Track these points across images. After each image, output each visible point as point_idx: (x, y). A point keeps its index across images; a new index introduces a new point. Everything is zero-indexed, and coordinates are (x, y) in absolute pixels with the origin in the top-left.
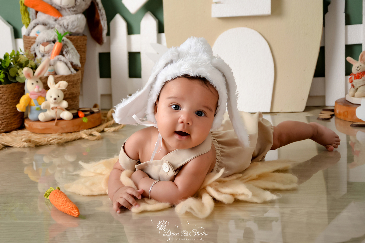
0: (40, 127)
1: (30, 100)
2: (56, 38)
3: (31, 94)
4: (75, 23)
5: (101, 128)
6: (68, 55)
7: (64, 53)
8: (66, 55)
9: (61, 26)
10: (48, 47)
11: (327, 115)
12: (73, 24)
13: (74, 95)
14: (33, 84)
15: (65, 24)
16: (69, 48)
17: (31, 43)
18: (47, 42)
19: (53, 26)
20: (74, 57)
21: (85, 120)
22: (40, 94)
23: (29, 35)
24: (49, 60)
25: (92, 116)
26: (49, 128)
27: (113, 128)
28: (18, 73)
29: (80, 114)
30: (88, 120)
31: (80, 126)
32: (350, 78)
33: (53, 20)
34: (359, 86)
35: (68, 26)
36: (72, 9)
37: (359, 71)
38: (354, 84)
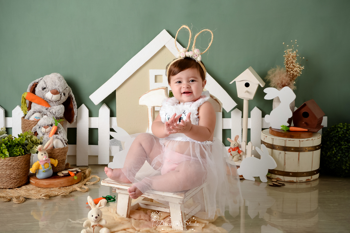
0: (46, 184)
1: (39, 165)
2: (53, 123)
3: (40, 162)
5: (84, 182)
6: (61, 134)
7: (58, 133)
8: (59, 134)
9: (51, 113)
10: (48, 129)
13: (64, 161)
14: (42, 155)
15: (54, 112)
16: (61, 130)
17: (31, 124)
18: (47, 125)
19: (45, 113)
20: (64, 135)
21: (76, 178)
22: (46, 161)
23: (28, 119)
25: (78, 174)
26: (52, 184)
27: (93, 182)
28: (31, 148)
29: (72, 174)
30: (77, 177)
31: (72, 182)
32: (228, 150)
33: (45, 109)
34: (235, 155)
35: (55, 113)
36: (57, 102)
37: (235, 147)
38: (232, 154)
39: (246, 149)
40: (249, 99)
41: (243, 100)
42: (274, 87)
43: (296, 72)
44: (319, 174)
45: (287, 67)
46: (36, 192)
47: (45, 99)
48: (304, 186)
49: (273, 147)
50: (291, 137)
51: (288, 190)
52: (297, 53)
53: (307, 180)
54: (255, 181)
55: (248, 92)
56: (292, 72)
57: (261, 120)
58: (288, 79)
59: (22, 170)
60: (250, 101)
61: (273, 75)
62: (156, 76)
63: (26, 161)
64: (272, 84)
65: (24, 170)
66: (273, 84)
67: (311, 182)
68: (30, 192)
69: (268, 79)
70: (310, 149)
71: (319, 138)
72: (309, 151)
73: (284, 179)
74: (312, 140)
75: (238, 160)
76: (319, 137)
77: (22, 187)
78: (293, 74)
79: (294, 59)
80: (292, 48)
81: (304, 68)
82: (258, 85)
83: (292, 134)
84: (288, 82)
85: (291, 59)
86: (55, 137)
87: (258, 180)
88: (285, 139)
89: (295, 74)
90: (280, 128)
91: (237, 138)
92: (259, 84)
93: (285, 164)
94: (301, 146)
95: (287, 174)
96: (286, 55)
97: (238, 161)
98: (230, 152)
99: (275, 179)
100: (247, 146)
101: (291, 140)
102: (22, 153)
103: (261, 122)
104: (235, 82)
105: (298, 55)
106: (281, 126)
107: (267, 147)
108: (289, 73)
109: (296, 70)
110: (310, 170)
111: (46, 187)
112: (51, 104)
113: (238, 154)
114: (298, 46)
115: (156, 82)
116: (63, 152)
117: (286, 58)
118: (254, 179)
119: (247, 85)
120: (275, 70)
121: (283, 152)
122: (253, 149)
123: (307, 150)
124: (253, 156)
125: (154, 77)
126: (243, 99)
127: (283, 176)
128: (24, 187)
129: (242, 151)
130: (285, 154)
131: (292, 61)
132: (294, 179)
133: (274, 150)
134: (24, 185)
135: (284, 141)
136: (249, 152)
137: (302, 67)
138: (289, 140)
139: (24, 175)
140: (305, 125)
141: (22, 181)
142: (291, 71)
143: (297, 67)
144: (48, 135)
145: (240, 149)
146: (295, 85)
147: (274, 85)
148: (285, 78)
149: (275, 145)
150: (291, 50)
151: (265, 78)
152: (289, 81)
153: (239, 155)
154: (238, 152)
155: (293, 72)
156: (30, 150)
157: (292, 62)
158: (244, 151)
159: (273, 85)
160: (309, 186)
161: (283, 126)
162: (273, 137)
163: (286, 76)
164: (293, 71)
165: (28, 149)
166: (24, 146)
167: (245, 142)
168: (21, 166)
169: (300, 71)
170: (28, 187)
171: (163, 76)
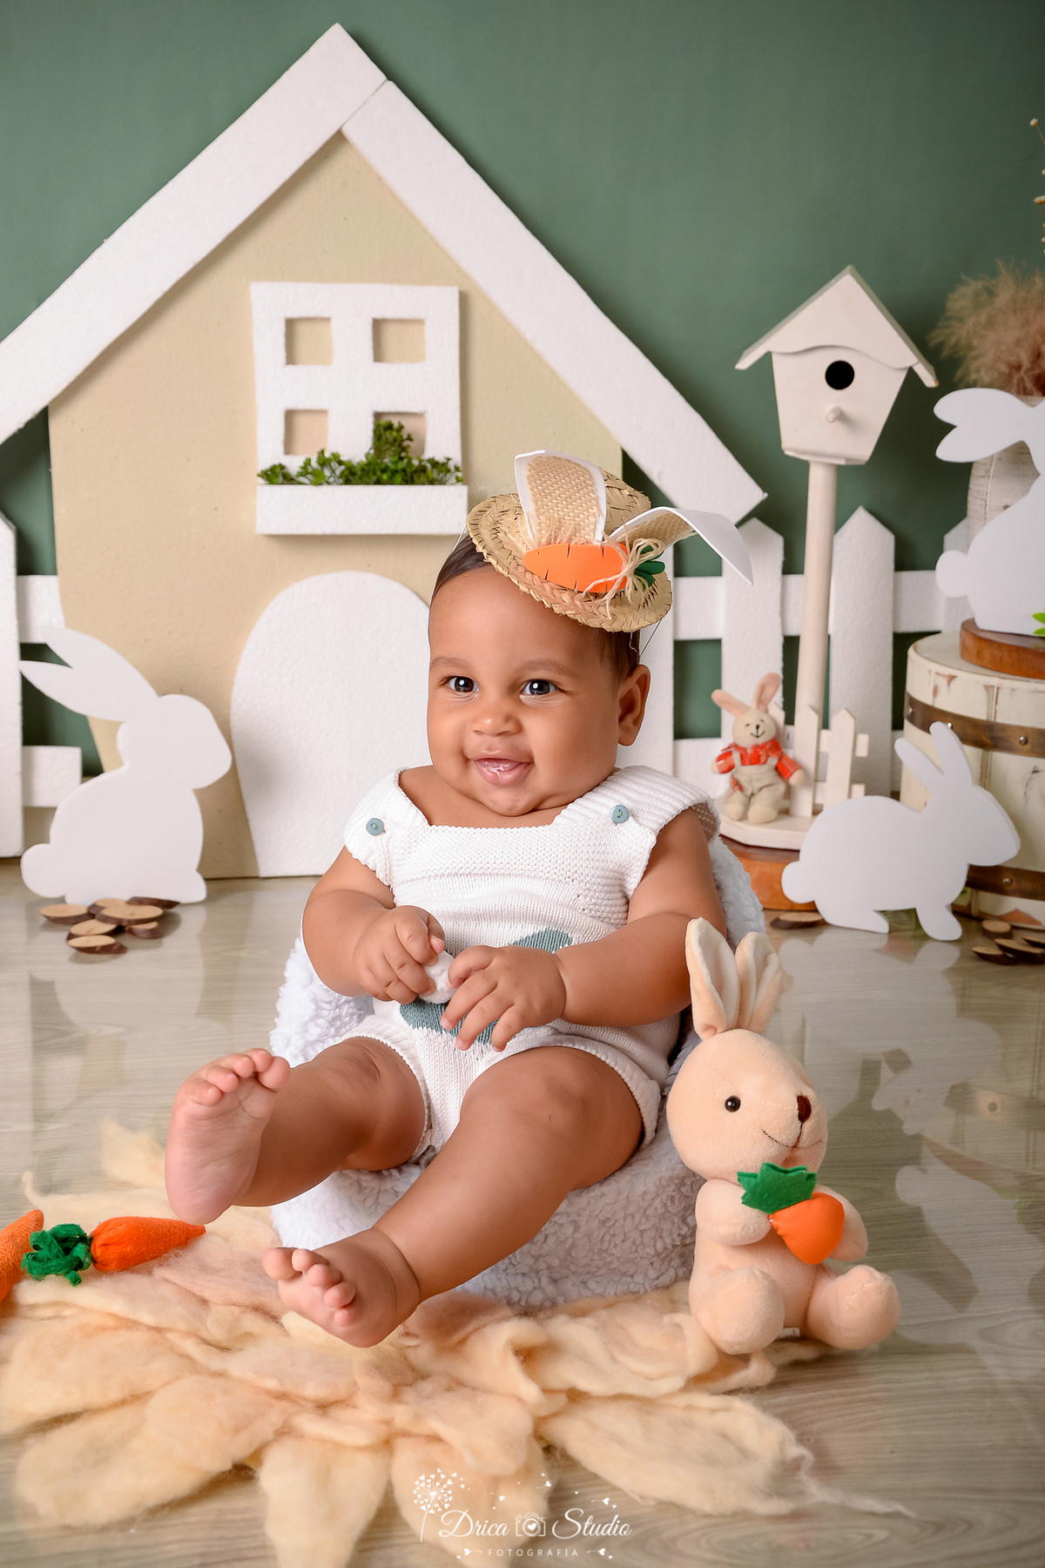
32: (720, 758)
34: (757, 785)
37: (761, 741)
38: (742, 780)
39: (823, 748)
40: (842, 462)
41: (805, 466)
49: (993, 738)
54: (890, 931)
55: (841, 417)
57: (891, 585)
60: (846, 474)
61: (982, 316)
62: (291, 324)
64: (977, 368)
66: (982, 371)
69: (951, 342)
75: (774, 814)
82: (902, 376)
87: (904, 925)
90: (1032, 627)
91: (769, 691)
92: (911, 375)
97: (777, 819)
98: (730, 769)
99: (1004, 918)
100: (824, 733)
103: (889, 598)
104: (768, 356)
113: (778, 779)
115: (291, 359)
118: (882, 926)
119: (840, 375)
120: (991, 291)
122: (862, 751)
124: (859, 789)
125: (281, 329)
126: (811, 463)
129: (796, 765)
136: (839, 770)
147: (992, 374)
149: (1005, 727)
151: (935, 338)
153: (781, 788)
154: (776, 769)
158: (808, 760)
159: (985, 376)
162: (993, 679)
167: (814, 709)
171: (333, 322)
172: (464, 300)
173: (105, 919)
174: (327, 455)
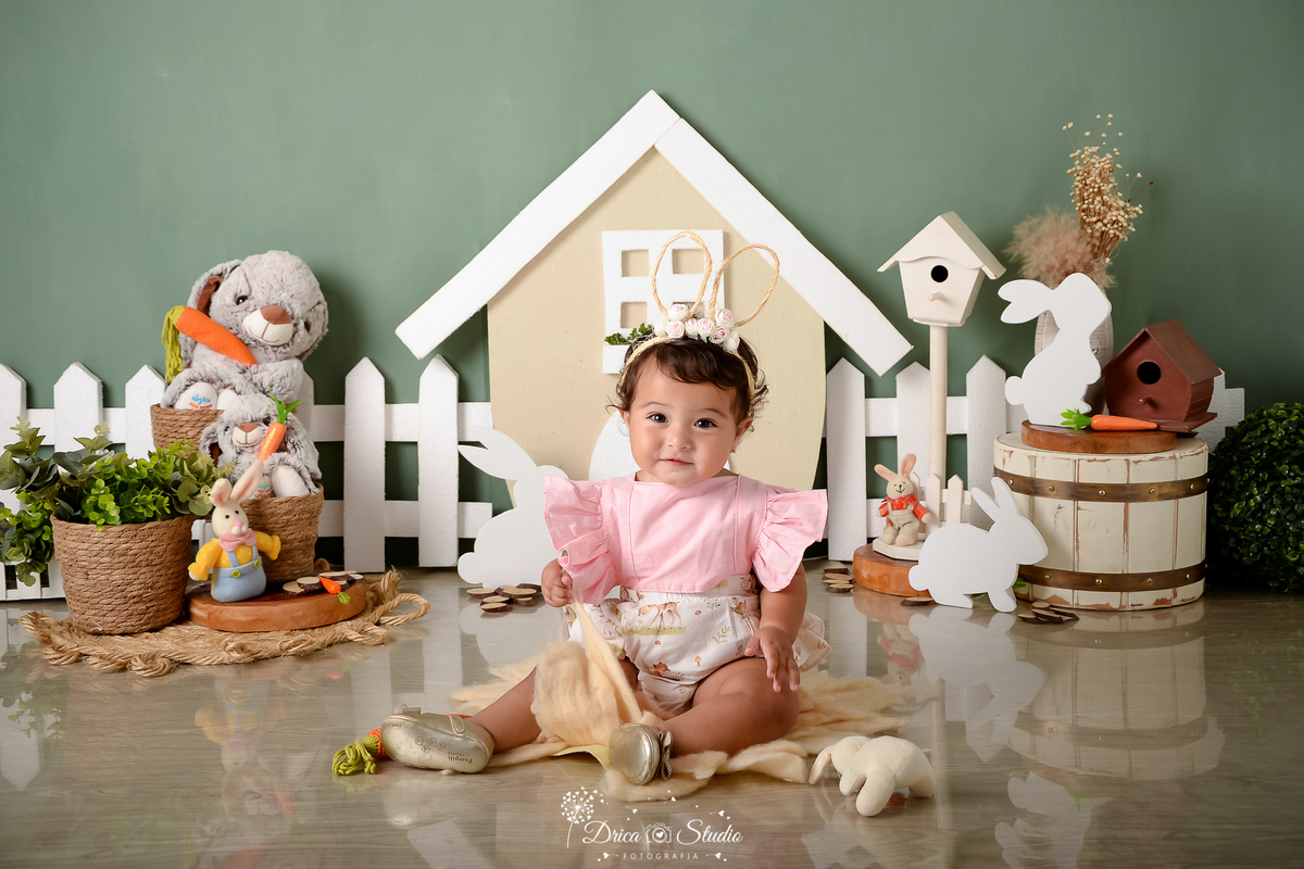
0: (243, 619)
1: (219, 552)
2: (270, 413)
3: (223, 540)
4: (288, 381)
5: (374, 615)
6: (298, 451)
7: (289, 446)
8: (293, 451)
10: (254, 434)
11: (841, 582)
12: (283, 382)
14: (227, 517)
15: (265, 383)
16: (300, 437)
18: (252, 421)
20: (310, 456)
21: (344, 599)
22: (241, 539)
24: (262, 465)
25: (353, 588)
26: (263, 620)
27: (403, 616)
28: (193, 495)
29: (332, 587)
30: (349, 597)
31: (332, 612)
32: (880, 508)
33: (239, 370)
34: (902, 522)
35: (271, 386)
36: (281, 349)
37: (903, 495)
38: (893, 519)
39: (944, 501)
40: (947, 325)
42: (1037, 279)
43: (1116, 226)
44: (1202, 582)
45: (1083, 211)
46: (209, 645)
47: (239, 336)
48: (1148, 623)
49: (1034, 488)
50: (1098, 449)
51: (1089, 640)
52: (1115, 159)
53: (1157, 602)
55: (942, 298)
56: (1100, 224)
58: (1083, 248)
59: (162, 572)
60: (951, 332)
61: (1033, 238)
62: (625, 255)
63: (176, 540)
64: (1028, 269)
65: (170, 572)
66: (1031, 271)
67: (1174, 611)
68: (192, 644)
69: (1016, 254)
70: (1165, 490)
71: (1197, 454)
72: (1163, 497)
73: (1075, 602)
74: (1174, 457)
75: (912, 541)
76: (1200, 450)
77: (164, 631)
78: (1103, 232)
79: (1105, 180)
80: (1100, 145)
81: (1141, 212)
82: (977, 273)
83: (1101, 439)
84: (1086, 260)
85: (1094, 181)
86: (277, 461)
87: (981, 601)
88: (1076, 456)
89: (1111, 232)
90: (1058, 421)
91: (909, 465)
92: (981, 271)
93: (1078, 545)
94: (1131, 482)
95: (1087, 582)
96: (1079, 168)
97: (915, 543)
98: (887, 514)
99: (1046, 601)
100: (945, 490)
101: (1095, 460)
102: (162, 510)
103: (1003, 411)
104: (896, 264)
105: (1118, 166)
106: (1064, 415)
107: (1014, 488)
108: (1089, 231)
109: (1114, 218)
110: (1168, 567)
111: (245, 630)
112: (259, 354)
113: (915, 519)
114: (1120, 134)
115: (625, 273)
116: (303, 511)
117: (1078, 178)
118: (969, 604)
119: (940, 274)
120: (1040, 223)
121: (1069, 504)
122: (968, 502)
123: (1157, 494)
125: (619, 257)
126: (928, 327)
127: (1074, 589)
128: (171, 631)
129: (927, 510)
130: (1078, 508)
131: (1099, 187)
132: (1112, 599)
133: (1039, 499)
134: (170, 625)
135: (1072, 464)
136: (953, 513)
137: (1137, 209)
138: (1089, 461)
139: (170, 587)
140: (1148, 408)
141: (165, 609)
142: (1096, 223)
143: (1117, 209)
144: (254, 456)
145: (921, 502)
146: (1110, 270)
147: (1037, 273)
148: (1073, 246)
149: (1040, 481)
150: (1095, 149)
152: (1089, 256)
153: (917, 524)
154: (914, 512)
155: (1105, 225)
156: (188, 502)
157: (1100, 192)
158: (936, 509)
159: (1031, 273)
160: (1167, 623)
161: (1068, 414)
162: (1033, 452)
163: (1078, 240)
164: (1105, 221)
165: (182, 499)
166: (168, 488)
167: (938, 477)
168: (162, 555)
169: (1129, 220)
170: (184, 629)
171: (650, 252)
172: (727, 239)
173: (504, 595)
174: (646, 326)
